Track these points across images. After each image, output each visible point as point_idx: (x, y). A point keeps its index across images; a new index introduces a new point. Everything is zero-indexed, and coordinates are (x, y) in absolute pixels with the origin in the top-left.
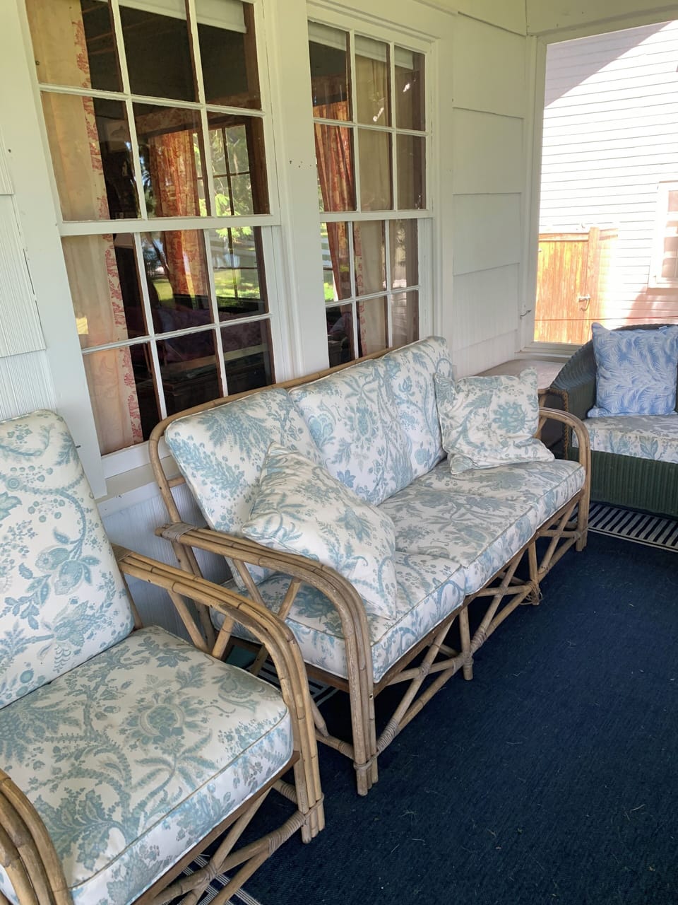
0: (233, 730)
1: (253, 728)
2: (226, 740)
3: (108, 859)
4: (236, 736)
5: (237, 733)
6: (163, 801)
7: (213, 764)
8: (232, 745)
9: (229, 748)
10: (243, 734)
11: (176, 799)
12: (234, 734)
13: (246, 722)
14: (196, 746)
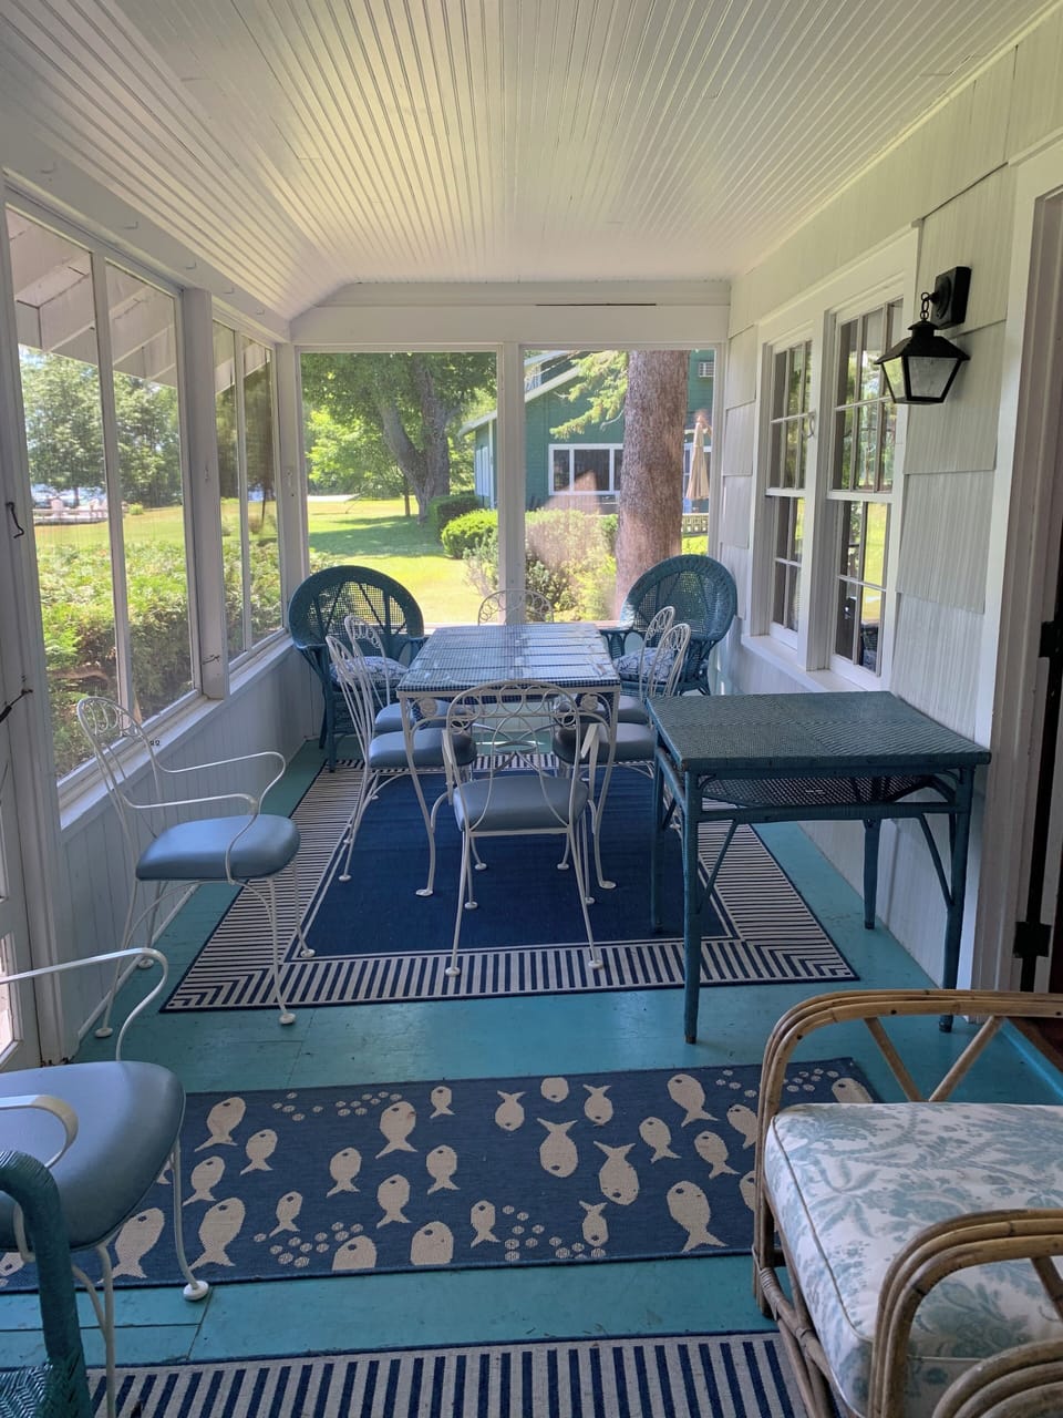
0: (862, 1259)
1: (855, 1283)
2: (851, 1247)
3: (783, 1139)
4: (852, 1261)
5: (855, 1263)
6: (811, 1180)
7: (828, 1229)
8: (841, 1254)
9: (840, 1249)
10: (852, 1270)
11: (808, 1191)
12: (856, 1259)
13: (866, 1276)
14: (861, 1219)
